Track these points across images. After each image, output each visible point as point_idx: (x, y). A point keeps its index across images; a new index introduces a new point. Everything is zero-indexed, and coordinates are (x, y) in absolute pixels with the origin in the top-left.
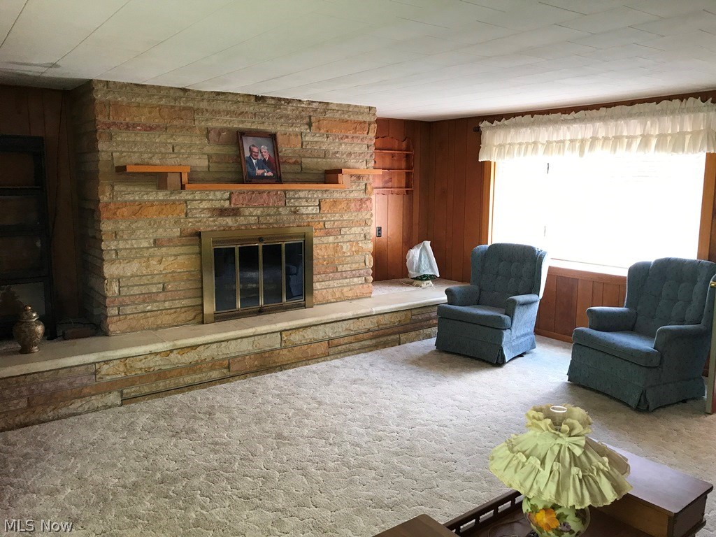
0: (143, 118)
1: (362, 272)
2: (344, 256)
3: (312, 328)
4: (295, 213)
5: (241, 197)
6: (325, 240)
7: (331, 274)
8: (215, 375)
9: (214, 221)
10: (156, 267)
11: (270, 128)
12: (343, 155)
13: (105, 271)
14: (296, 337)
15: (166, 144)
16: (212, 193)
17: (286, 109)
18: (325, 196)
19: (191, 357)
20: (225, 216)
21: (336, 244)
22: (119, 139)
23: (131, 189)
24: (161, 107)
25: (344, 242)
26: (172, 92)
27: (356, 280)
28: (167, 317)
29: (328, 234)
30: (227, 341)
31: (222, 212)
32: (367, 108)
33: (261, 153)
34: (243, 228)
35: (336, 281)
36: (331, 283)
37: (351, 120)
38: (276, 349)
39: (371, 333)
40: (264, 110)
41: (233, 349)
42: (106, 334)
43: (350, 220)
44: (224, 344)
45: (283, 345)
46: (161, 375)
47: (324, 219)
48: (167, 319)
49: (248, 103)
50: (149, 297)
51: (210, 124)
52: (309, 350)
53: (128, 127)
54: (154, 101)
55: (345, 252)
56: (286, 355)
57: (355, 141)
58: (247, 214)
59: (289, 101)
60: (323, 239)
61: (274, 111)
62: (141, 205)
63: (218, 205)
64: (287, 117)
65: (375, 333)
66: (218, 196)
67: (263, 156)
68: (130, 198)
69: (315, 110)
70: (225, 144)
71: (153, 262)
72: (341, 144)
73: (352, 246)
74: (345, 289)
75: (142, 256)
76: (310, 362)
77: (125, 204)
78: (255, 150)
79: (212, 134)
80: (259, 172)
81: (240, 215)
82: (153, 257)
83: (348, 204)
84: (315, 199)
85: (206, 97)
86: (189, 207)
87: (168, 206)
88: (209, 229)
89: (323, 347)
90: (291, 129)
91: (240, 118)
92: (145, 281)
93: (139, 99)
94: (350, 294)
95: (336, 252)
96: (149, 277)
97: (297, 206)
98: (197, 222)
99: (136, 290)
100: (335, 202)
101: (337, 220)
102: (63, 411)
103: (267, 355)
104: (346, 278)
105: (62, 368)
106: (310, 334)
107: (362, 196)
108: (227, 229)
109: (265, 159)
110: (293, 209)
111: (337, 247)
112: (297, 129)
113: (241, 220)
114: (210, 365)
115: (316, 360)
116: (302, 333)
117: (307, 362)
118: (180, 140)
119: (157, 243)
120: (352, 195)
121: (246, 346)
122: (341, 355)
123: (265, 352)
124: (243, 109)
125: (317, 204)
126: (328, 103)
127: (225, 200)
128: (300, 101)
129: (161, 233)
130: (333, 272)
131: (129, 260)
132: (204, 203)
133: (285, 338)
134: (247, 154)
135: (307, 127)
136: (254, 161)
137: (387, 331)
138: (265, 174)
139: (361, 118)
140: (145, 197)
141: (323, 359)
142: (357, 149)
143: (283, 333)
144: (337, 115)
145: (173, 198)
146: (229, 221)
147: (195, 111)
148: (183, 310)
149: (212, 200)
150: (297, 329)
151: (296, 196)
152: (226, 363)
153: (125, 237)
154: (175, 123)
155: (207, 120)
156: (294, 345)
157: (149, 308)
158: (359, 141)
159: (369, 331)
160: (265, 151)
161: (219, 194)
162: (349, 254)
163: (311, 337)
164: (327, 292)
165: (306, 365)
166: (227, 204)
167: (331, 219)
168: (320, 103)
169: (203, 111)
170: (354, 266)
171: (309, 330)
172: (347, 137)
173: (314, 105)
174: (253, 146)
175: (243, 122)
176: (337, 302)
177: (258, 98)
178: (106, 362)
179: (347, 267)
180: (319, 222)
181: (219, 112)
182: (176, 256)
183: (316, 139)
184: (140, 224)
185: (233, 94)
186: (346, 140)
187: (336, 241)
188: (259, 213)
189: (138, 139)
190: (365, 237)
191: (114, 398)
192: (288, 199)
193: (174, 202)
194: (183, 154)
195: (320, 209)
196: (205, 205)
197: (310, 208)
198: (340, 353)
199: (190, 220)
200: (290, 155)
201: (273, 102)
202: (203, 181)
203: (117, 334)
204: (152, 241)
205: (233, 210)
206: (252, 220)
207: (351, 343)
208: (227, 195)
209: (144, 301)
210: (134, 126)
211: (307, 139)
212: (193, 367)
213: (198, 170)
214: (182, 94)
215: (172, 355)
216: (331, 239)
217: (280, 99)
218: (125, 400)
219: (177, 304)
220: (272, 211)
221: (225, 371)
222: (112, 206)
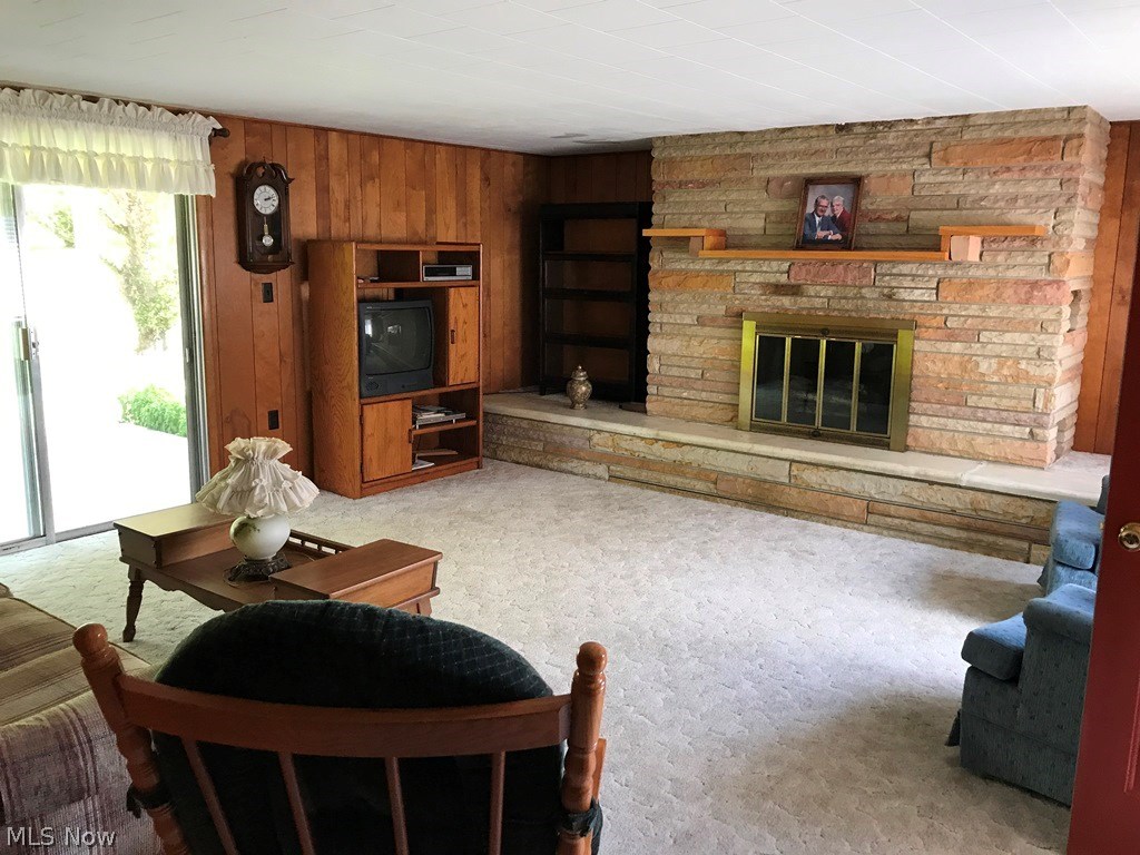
0: (695, 173)
1: (1024, 417)
2: (984, 381)
3: (841, 472)
4: (890, 297)
5: (804, 269)
6: (943, 347)
7: (953, 408)
8: (700, 486)
9: (766, 300)
10: (698, 349)
11: (857, 169)
12: (996, 201)
13: (648, 344)
14: (812, 477)
15: (718, 201)
16: (767, 262)
17: (885, 138)
18: (951, 272)
19: (673, 454)
20: (783, 295)
21: (967, 358)
22: (671, 200)
23: (678, 256)
24: (713, 158)
25: (985, 357)
26: (727, 137)
27: (1006, 428)
28: (702, 410)
29: (952, 336)
30: (718, 449)
31: (778, 289)
32: (1063, 109)
33: (832, 206)
34: (804, 313)
35: (962, 422)
36: (951, 423)
37: (1021, 139)
38: (782, 484)
39: (958, 519)
40: (849, 143)
41: (723, 462)
42: (645, 412)
43: (1003, 319)
44: (712, 452)
45: (793, 481)
46: (644, 463)
47: (945, 311)
48: (699, 411)
49: (826, 138)
50: (686, 383)
51: (771, 173)
52: (831, 504)
53: (681, 185)
54: (708, 152)
55: (984, 375)
56: (793, 496)
57: (1029, 175)
58: (813, 294)
59: (889, 125)
60: (939, 345)
61: (865, 143)
62: (686, 274)
63: (772, 279)
64: (889, 149)
65: (966, 520)
66: (775, 268)
67: (833, 211)
68: (678, 266)
69: (940, 132)
70: (789, 197)
71: (695, 343)
72: (994, 183)
73: (1001, 366)
74: (980, 440)
75: (685, 335)
76: (833, 521)
77: (672, 272)
78: (824, 202)
79: (773, 185)
80: (820, 234)
81: (802, 295)
82: (696, 336)
83: (998, 289)
84: (931, 277)
85: (768, 137)
86: (738, 280)
87: (714, 278)
88: (759, 310)
89: (857, 508)
90: (893, 168)
91: (813, 159)
92: (684, 362)
93: (692, 152)
94: (990, 451)
95: (965, 370)
96: (689, 359)
97: (893, 288)
98: (745, 299)
99: (675, 372)
100: (970, 283)
101: (973, 317)
102: (564, 466)
103: (767, 486)
104: (984, 420)
105: (567, 425)
106: (836, 480)
107: (1041, 275)
108: (782, 312)
109: (835, 216)
110: (886, 291)
111: (967, 362)
112: (904, 166)
113: (803, 302)
114: (695, 472)
115: (845, 523)
116: (824, 473)
117: (828, 520)
118: (734, 196)
119: (701, 321)
120: (1012, 274)
121: (739, 465)
122: (891, 532)
123: (765, 481)
124: (817, 147)
125: (934, 285)
126: (967, 116)
127: (782, 273)
128: (912, 120)
129: (705, 309)
130: (957, 405)
131: (672, 336)
132: (755, 275)
133: (795, 473)
134: (810, 209)
135: (925, 160)
136: (817, 219)
137: (995, 526)
138: (830, 237)
139: (1044, 131)
140: (691, 266)
141: (856, 525)
142: (1030, 189)
143: (794, 465)
144: (987, 134)
145: (721, 268)
146: (786, 301)
147: (753, 157)
148: (721, 406)
149: (766, 272)
150: (816, 465)
151: (894, 271)
152: (713, 476)
153: (670, 310)
154: (731, 175)
155: (768, 168)
156: (809, 488)
157: (685, 395)
158: (1039, 175)
159: (953, 512)
160: (839, 203)
161: (775, 265)
162: (996, 379)
163: (838, 484)
164: (942, 435)
165: (826, 523)
166: (783, 279)
167: (960, 313)
168: (951, 117)
169: (762, 156)
170: (1005, 403)
171: (835, 474)
172: (1008, 169)
173: (938, 124)
174: (823, 197)
175: (816, 165)
176: (961, 457)
177: (840, 128)
178: (599, 431)
179: (986, 402)
180: (935, 316)
181: (784, 154)
182: (720, 338)
183: (941, 179)
184: (684, 296)
185: (803, 127)
186: (1005, 176)
187: (966, 352)
188: (830, 293)
189: (689, 198)
190: (1038, 353)
191: (601, 470)
192: (879, 275)
193: (722, 273)
194: (736, 213)
195: (937, 294)
196: (756, 278)
197: (917, 292)
198: (889, 528)
199: (738, 296)
200: (891, 207)
201: (864, 130)
202: (757, 247)
203: (653, 415)
204: (695, 317)
205: (793, 286)
206: (818, 302)
207: (914, 520)
208: (785, 266)
209: (681, 386)
210: (686, 183)
211: (923, 180)
212: (678, 468)
213: (750, 232)
214: (738, 138)
215: (656, 445)
216: (957, 347)
217: (874, 124)
218: (613, 478)
219: (715, 397)
220: (851, 292)
221: (712, 486)
222: (660, 274)
